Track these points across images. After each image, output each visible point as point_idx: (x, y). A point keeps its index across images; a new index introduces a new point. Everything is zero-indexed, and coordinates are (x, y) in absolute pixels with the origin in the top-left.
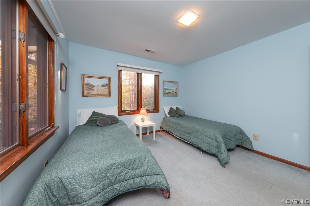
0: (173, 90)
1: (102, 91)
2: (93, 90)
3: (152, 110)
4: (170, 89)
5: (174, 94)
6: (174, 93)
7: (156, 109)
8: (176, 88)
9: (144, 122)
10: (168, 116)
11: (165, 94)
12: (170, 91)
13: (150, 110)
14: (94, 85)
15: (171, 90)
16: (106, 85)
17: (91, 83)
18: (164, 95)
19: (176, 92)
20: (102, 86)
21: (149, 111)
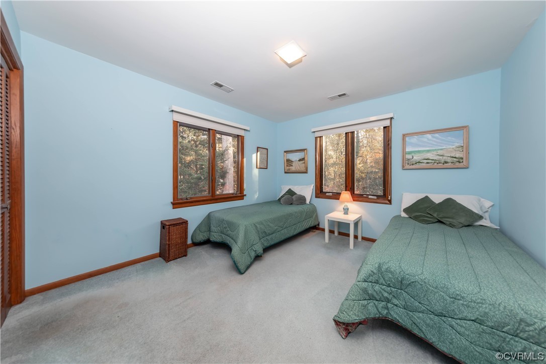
0: (440, 152)
1: (299, 166)
2: (292, 166)
3: (375, 197)
4: (428, 151)
5: (446, 162)
6: (449, 160)
7: (385, 197)
8: (457, 145)
9: (347, 214)
10: (404, 215)
11: (409, 164)
12: (430, 156)
13: (370, 197)
14: (293, 160)
15: (435, 153)
16: (303, 159)
17: (290, 159)
18: (407, 167)
19: (457, 156)
20: (299, 161)
21: (368, 197)
